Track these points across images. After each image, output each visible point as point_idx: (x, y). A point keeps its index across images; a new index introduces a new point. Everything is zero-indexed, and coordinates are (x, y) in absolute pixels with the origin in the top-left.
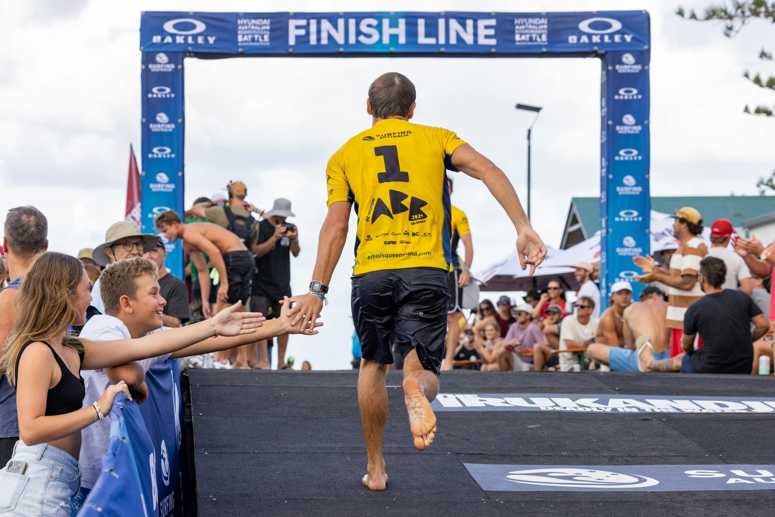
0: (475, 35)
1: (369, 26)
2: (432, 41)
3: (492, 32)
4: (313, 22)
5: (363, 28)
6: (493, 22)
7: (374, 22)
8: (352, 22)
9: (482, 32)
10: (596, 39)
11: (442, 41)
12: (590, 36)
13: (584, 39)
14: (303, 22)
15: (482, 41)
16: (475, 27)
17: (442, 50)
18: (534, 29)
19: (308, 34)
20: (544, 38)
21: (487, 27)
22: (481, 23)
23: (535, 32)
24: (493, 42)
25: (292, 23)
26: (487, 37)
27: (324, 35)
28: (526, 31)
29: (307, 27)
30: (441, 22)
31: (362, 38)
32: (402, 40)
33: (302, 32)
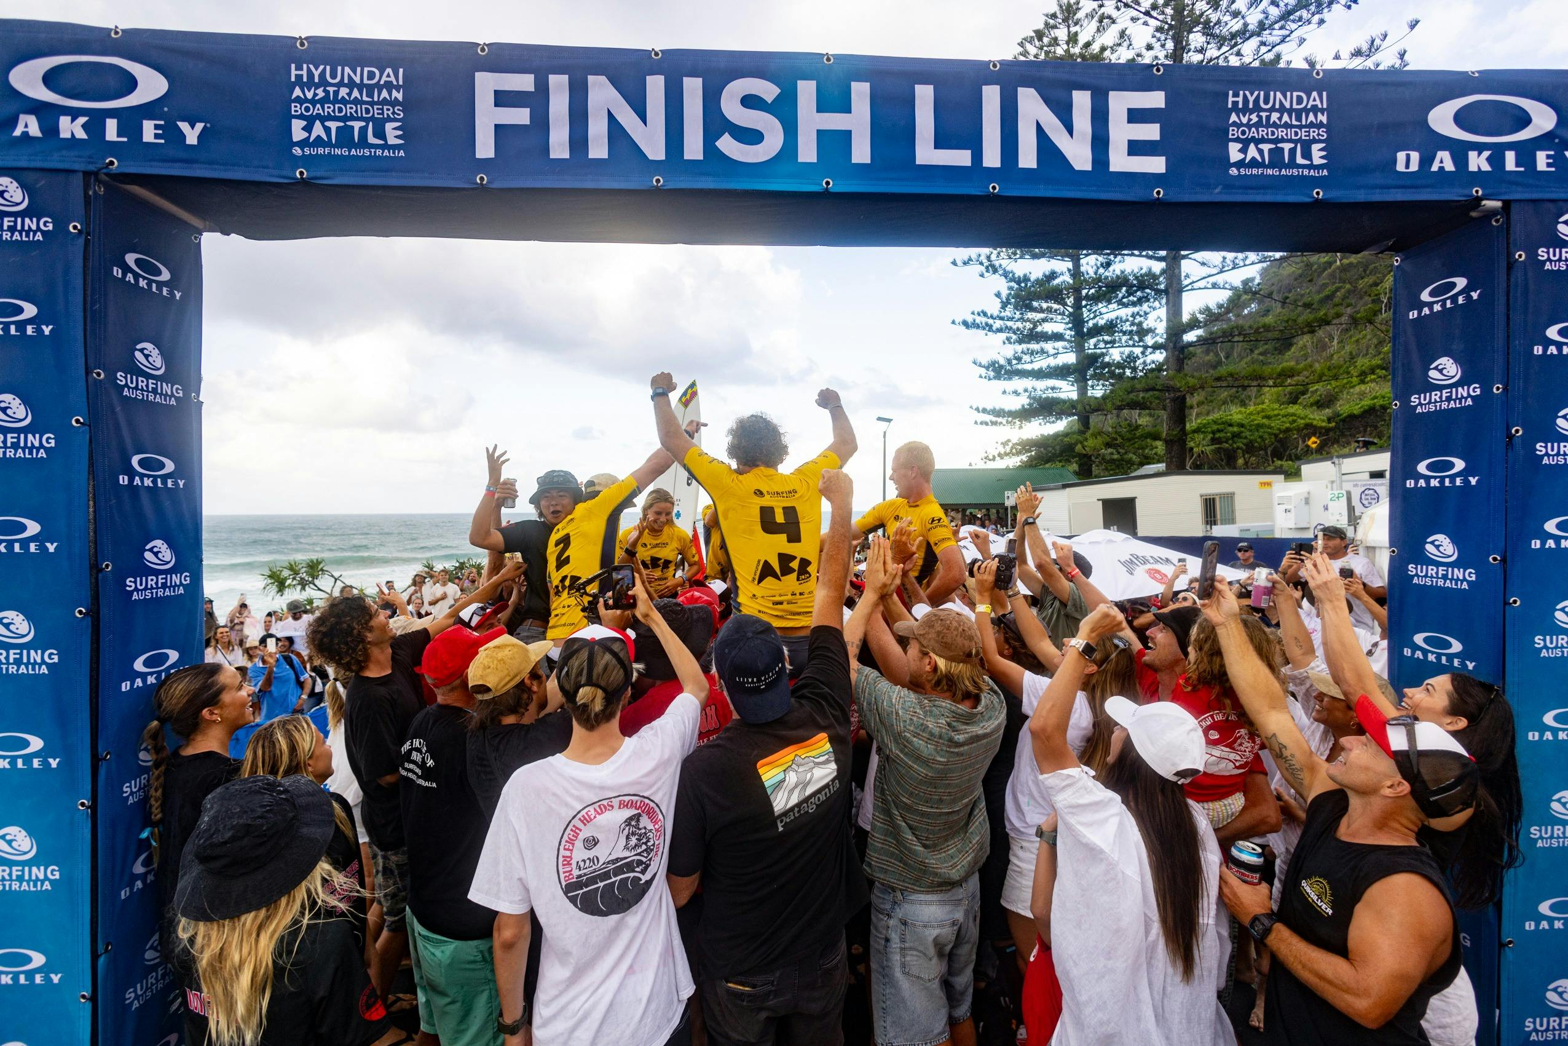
0: (1100, 142)
1: (750, 101)
2: (961, 158)
3: (1151, 132)
4: (558, 83)
5: (731, 108)
6: (1156, 99)
7: (769, 91)
8: (693, 87)
9: (1121, 132)
10: (1477, 162)
11: (992, 158)
12: (1459, 151)
13: (1444, 160)
14: (524, 82)
15: (1120, 161)
16: (1100, 116)
17: (994, 188)
18: (1287, 126)
19: (541, 122)
20: (1318, 155)
21: (1136, 116)
22: (1120, 102)
23: (1291, 133)
24: (1156, 165)
25: (486, 84)
26: (1136, 148)
27: (597, 129)
28: (1263, 132)
29: (538, 100)
30: (991, 96)
31: (727, 144)
32: (861, 152)
33: (521, 116)
